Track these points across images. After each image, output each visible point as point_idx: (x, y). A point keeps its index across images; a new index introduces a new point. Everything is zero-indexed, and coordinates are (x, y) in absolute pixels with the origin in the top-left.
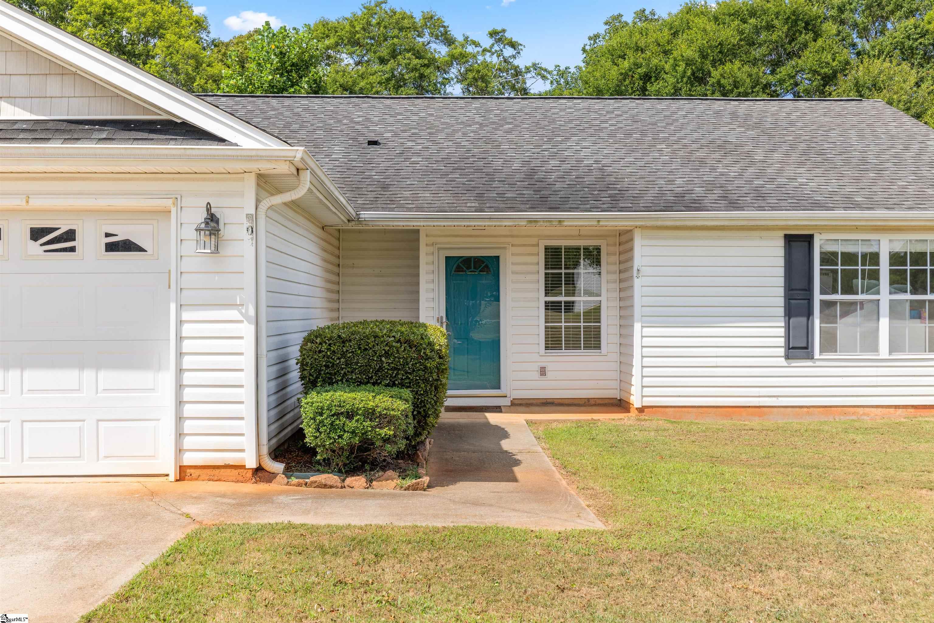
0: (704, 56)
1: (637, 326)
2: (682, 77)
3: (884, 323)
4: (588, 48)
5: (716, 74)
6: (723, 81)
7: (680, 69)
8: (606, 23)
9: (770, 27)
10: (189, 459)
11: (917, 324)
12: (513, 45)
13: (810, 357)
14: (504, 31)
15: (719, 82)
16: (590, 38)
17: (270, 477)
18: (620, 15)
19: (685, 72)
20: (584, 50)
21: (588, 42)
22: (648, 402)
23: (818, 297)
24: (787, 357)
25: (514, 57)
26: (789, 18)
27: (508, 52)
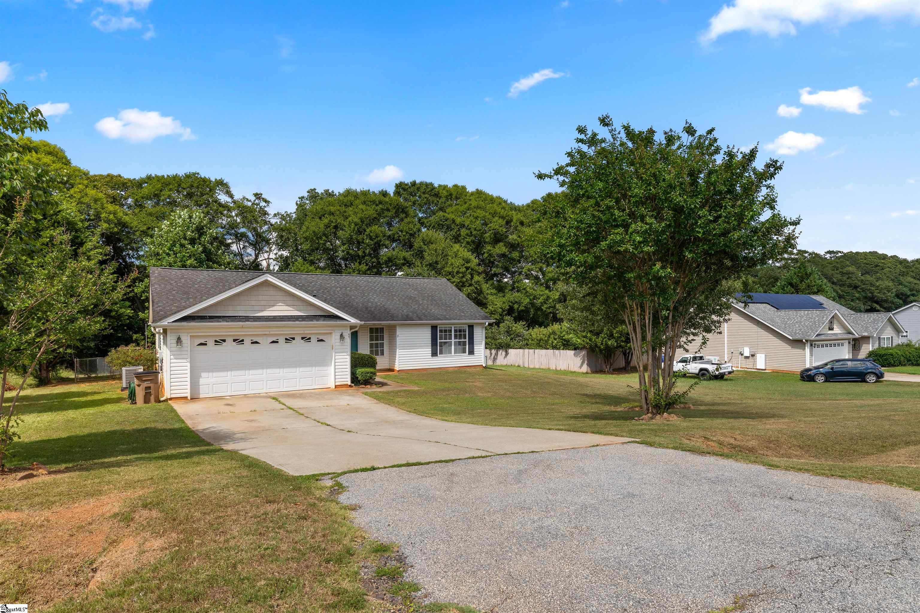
0: (362, 222)
1: (398, 350)
2: (353, 231)
3: (453, 347)
4: (298, 203)
5: (368, 230)
6: (371, 234)
7: (352, 227)
8: (308, 192)
9: (388, 210)
10: (337, 384)
11: (460, 347)
12: (266, 201)
13: (437, 356)
14: (262, 194)
15: (369, 234)
16: (299, 198)
17: (352, 387)
18: (315, 189)
19: (354, 228)
20: (297, 204)
21: (299, 200)
22: (400, 369)
23: (439, 341)
24: (432, 356)
25: (265, 207)
26: (395, 207)
27: (263, 204)
